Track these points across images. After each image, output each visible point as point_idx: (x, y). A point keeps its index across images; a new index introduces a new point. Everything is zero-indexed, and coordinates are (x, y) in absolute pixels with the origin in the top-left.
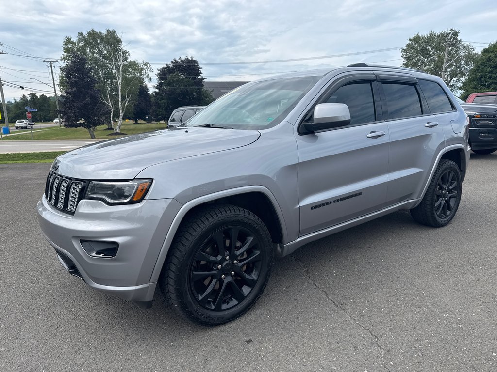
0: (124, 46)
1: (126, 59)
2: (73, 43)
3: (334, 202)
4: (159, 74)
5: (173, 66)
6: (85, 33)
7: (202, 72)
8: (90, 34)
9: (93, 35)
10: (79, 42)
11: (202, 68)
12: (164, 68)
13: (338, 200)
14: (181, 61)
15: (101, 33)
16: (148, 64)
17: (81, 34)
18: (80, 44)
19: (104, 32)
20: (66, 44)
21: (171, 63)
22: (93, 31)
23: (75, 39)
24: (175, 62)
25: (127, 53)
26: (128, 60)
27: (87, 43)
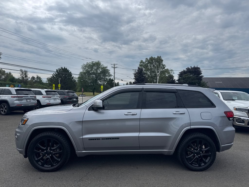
0: (164, 63)
1: (164, 68)
2: (144, 62)
3: (102, 139)
4: (179, 74)
5: (187, 71)
6: (148, 58)
7: (202, 73)
8: (150, 58)
9: (152, 59)
10: (146, 62)
11: (202, 71)
12: (182, 72)
13: (104, 139)
14: (192, 68)
15: (155, 58)
16: (172, 70)
17: (147, 59)
18: (146, 63)
19: (156, 57)
20: (141, 63)
21: (186, 70)
22: (152, 57)
23: (144, 61)
24: (188, 69)
25: (165, 65)
26: (165, 69)
27: (149, 62)
